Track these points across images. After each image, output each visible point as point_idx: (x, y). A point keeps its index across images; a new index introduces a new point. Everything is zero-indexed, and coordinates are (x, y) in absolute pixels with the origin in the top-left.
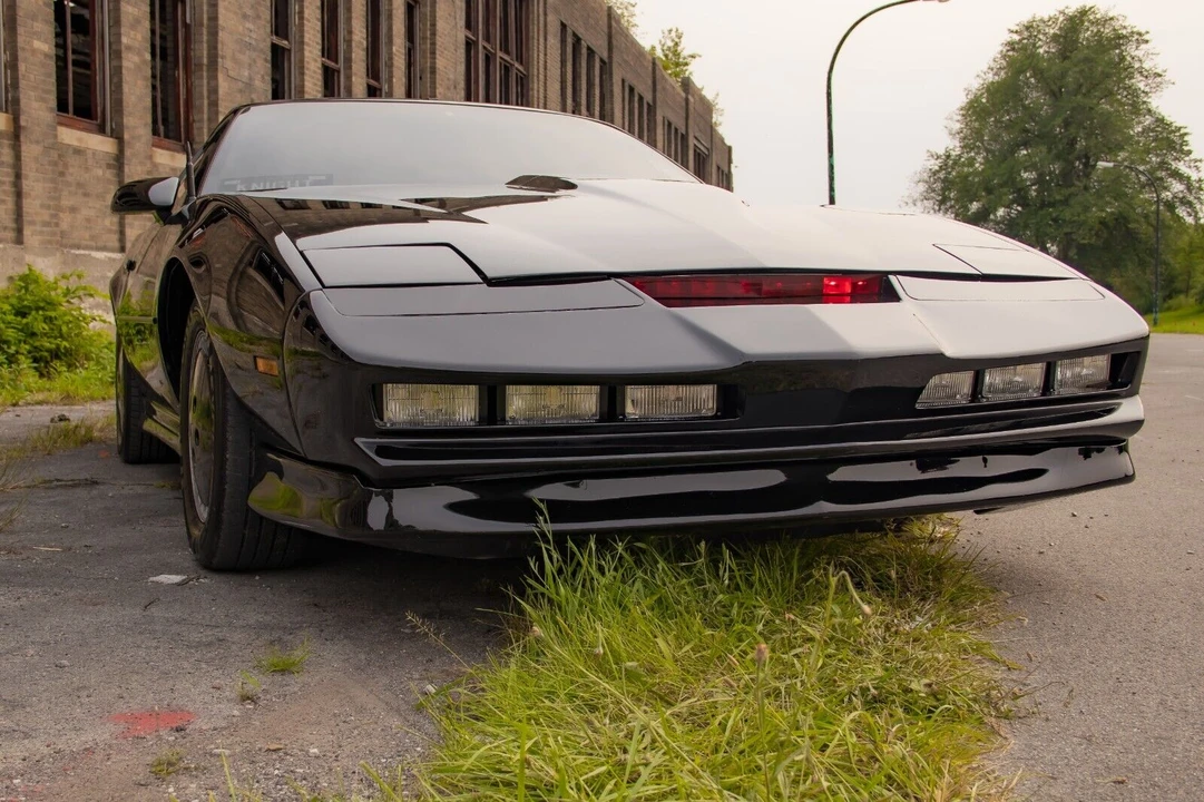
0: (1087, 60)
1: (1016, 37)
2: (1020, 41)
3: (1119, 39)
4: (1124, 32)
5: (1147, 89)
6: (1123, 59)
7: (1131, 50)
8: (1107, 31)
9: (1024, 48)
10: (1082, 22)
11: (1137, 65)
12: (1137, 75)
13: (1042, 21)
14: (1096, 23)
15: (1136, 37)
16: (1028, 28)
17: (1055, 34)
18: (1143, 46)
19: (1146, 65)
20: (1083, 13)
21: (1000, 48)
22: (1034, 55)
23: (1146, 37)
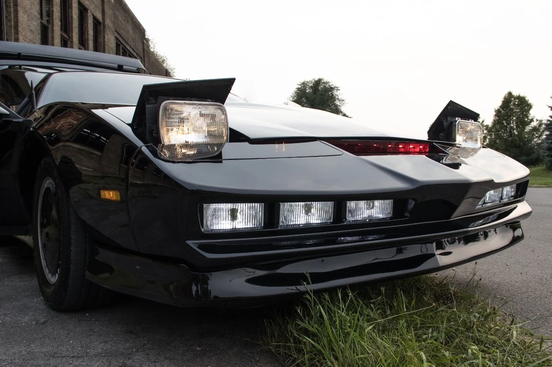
0: (322, 95)
1: (300, 87)
2: (301, 88)
3: (331, 89)
4: (333, 86)
5: (340, 105)
6: (332, 95)
7: (335, 92)
8: (327, 86)
9: (302, 90)
10: (320, 83)
11: (337, 97)
12: (337, 101)
13: (307, 82)
14: (324, 83)
15: (336, 88)
16: (303, 83)
17: (311, 86)
18: (338, 91)
19: (340, 97)
20: (320, 80)
21: (294, 90)
22: (305, 92)
23: (339, 88)
